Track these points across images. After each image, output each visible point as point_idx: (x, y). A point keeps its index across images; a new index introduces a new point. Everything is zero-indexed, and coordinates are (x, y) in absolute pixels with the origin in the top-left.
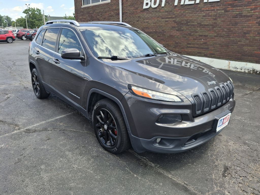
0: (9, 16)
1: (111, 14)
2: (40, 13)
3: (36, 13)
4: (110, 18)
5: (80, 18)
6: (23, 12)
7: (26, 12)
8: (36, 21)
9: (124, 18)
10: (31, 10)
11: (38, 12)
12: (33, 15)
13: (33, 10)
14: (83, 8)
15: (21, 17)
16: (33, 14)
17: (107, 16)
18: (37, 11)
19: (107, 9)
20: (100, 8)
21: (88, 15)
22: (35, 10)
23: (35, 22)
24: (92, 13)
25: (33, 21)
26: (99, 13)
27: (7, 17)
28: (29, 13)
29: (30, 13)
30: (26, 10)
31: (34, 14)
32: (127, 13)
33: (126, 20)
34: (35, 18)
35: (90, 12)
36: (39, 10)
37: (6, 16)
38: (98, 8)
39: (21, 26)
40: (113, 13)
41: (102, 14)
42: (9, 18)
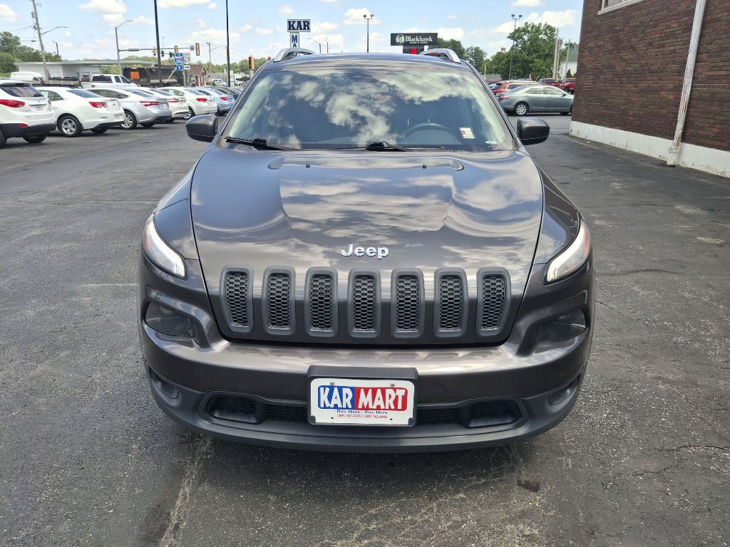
0: (481, 48)
1: (669, 30)
2: (552, 39)
3: (540, 36)
4: (664, 42)
5: (590, 45)
6: (508, 35)
7: (515, 36)
8: (535, 60)
9: (707, 38)
10: (529, 29)
11: (546, 34)
12: (531, 43)
13: (537, 30)
14: (602, 15)
15: (503, 49)
16: (534, 40)
17: (658, 36)
18: (545, 30)
19: (661, 13)
20: (643, 11)
21: (610, 35)
22: (542, 28)
23: (532, 62)
24: (620, 30)
25: (530, 58)
26: (639, 26)
27: (477, 50)
28: (524, 39)
29: (526, 38)
30: (516, 31)
31: (537, 39)
32: (719, 20)
33: (710, 47)
34: (536, 52)
35: (616, 26)
36: (551, 30)
37: (475, 46)
38: (638, 13)
39: (496, 71)
40: (676, 25)
41: (646, 31)
42: (481, 52)
